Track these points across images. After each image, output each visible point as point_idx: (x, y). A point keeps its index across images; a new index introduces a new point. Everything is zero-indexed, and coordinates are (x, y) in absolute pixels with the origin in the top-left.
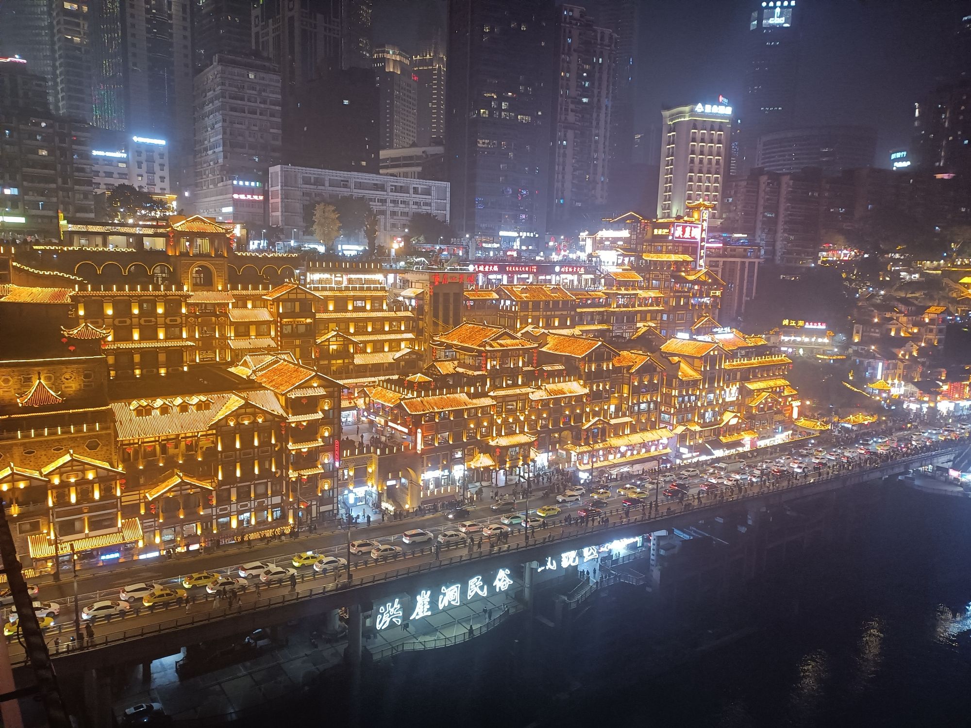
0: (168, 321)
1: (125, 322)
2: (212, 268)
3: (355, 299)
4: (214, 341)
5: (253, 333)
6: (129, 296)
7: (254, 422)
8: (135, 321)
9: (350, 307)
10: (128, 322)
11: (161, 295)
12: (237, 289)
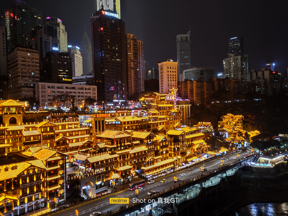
2: (16, 118)
4: (17, 144)
5: (32, 139)
7: (34, 172)
9: (67, 127)
12: (26, 124)
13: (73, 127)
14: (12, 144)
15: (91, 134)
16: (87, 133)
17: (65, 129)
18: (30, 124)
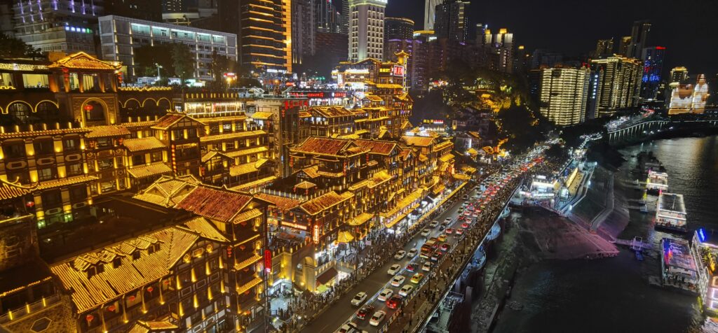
0: (67, 158)
1: (20, 165)
2: (104, 103)
3: (225, 123)
4: (113, 173)
5: (148, 160)
6: (23, 138)
7: (205, 254)
8: (31, 162)
9: (221, 131)
10: (23, 164)
11: (59, 134)
12: (128, 122)
13: (234, 129)
14: (101, 175)
15: (272, 145)
16: (261, 145)
17: (218, 133)
18: (136, 121)
